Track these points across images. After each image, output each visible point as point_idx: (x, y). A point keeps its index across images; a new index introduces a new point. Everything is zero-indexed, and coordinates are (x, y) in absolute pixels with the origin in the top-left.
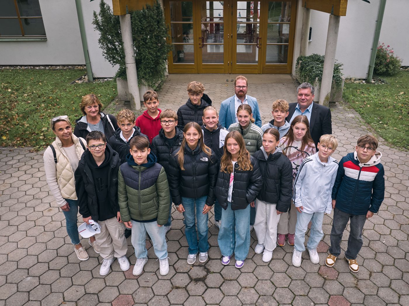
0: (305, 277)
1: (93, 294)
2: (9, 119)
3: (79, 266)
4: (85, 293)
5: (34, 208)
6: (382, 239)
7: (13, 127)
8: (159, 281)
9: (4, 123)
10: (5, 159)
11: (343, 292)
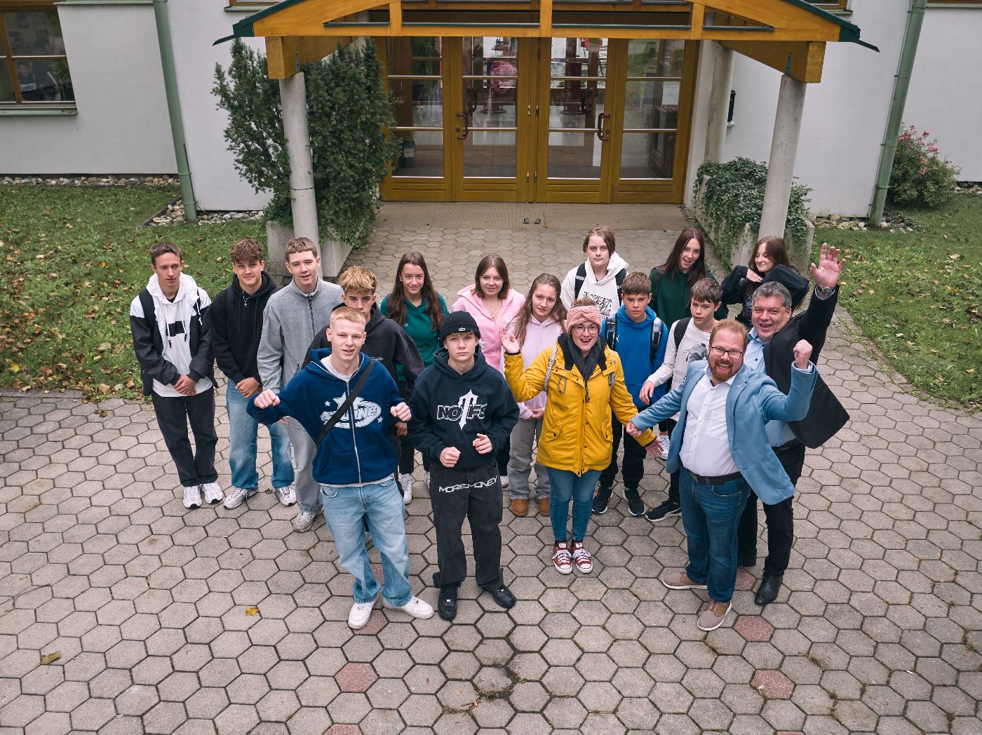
0: (722, 693)
1: (276, 722)
2: (17, 321)
3: (236, 664)
4: (258, 721)
5: (116, 536)
6: (890, 614)
7: (29, 340)
8: (412, 696)
9: (7, 329)
10: (29, 421)
11: (804, 723)
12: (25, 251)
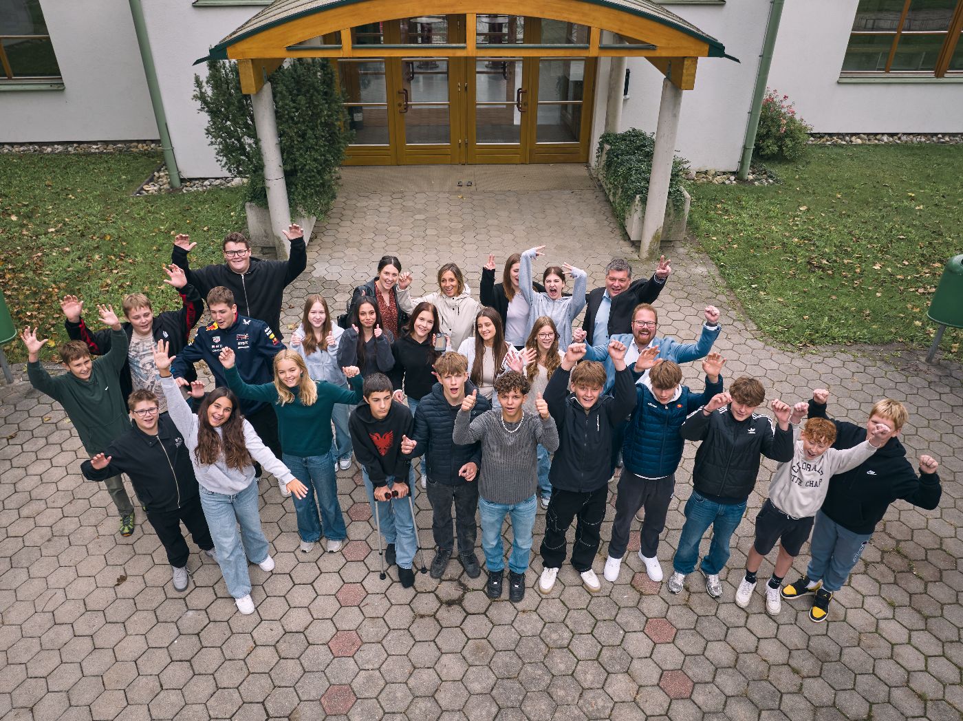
12: (39, 227)
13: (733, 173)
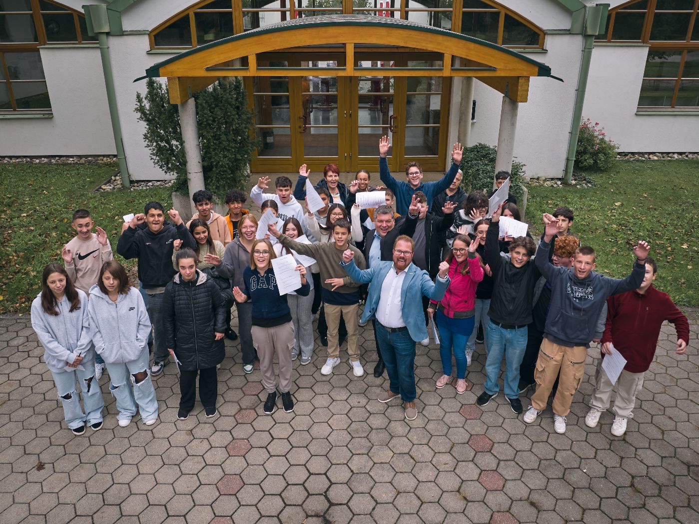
2: (4, 262)
7: (11, 277)
10: (7, 337)
12: (14, 211)
13: (559, 179)
